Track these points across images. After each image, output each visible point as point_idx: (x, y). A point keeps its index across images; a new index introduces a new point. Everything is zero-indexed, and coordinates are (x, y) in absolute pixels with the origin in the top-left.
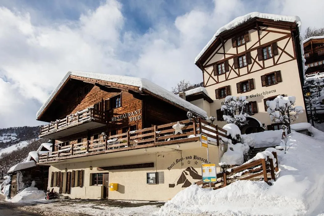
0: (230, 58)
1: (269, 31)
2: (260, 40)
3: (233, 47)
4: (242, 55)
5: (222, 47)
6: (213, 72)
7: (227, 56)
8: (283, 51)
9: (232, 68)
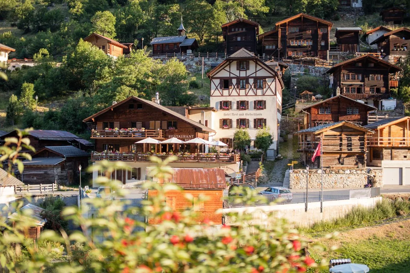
0: (234, 78)
1: (263, 68)
2: (256, 72)
3: (237, 69)
4: (243, 78)
5: (229, 66)
6: (219, 85)
7: (232, 75)
8: (269, 87)
9: (234, 87)
